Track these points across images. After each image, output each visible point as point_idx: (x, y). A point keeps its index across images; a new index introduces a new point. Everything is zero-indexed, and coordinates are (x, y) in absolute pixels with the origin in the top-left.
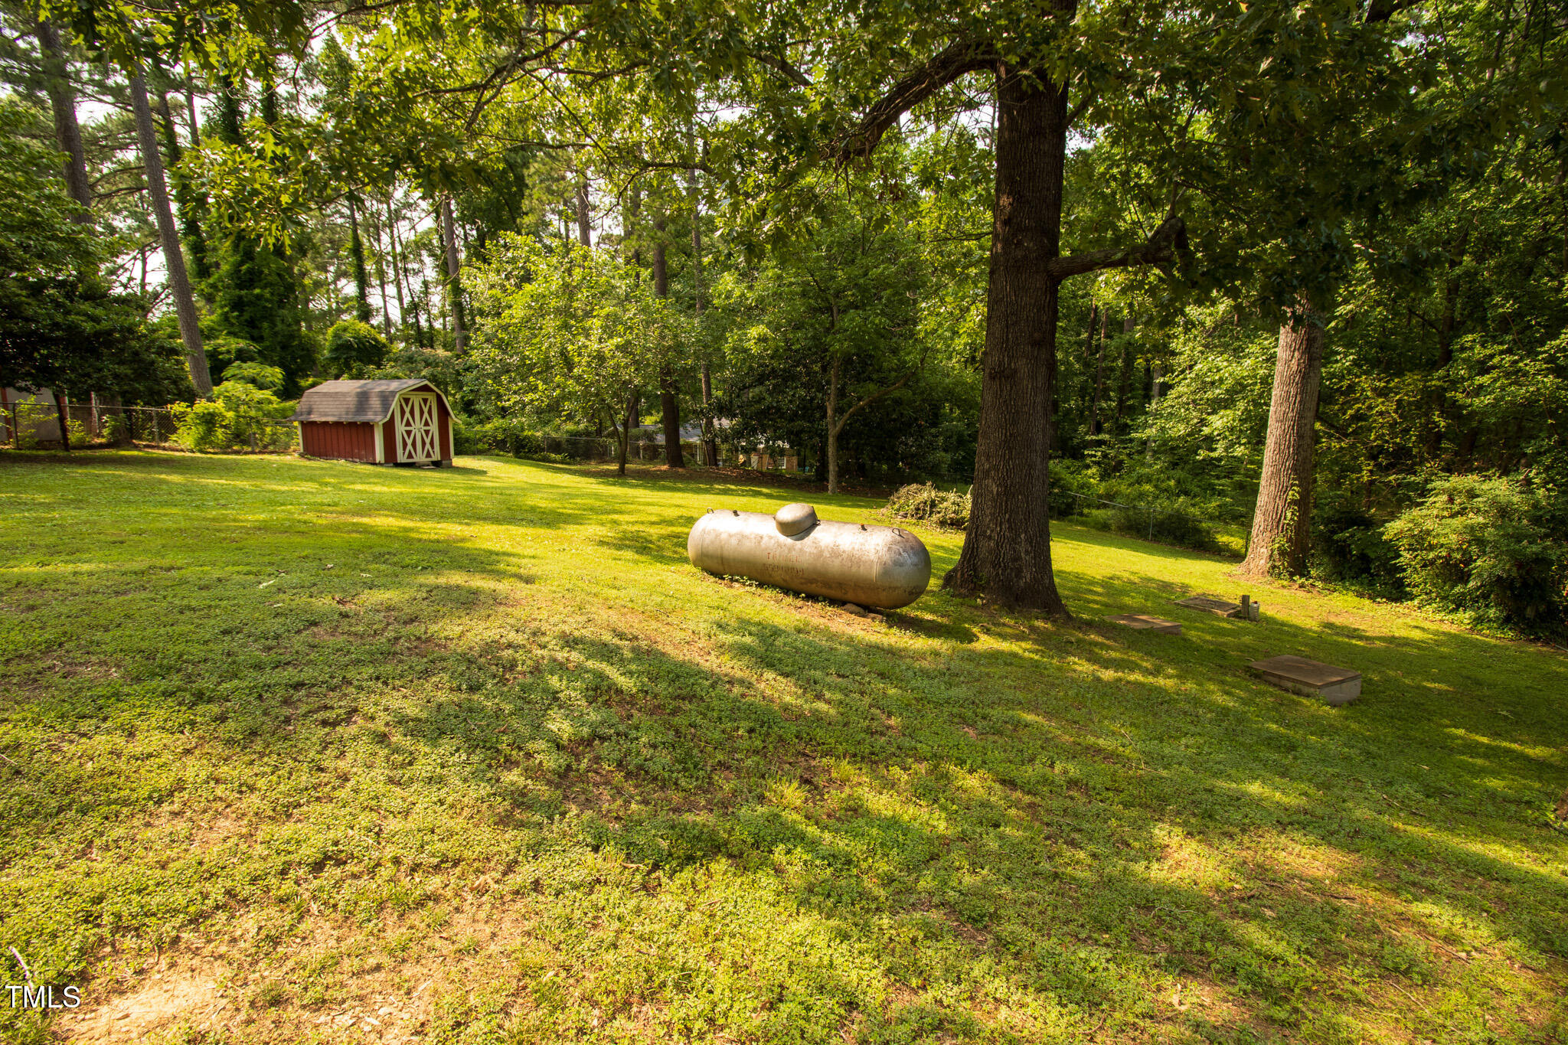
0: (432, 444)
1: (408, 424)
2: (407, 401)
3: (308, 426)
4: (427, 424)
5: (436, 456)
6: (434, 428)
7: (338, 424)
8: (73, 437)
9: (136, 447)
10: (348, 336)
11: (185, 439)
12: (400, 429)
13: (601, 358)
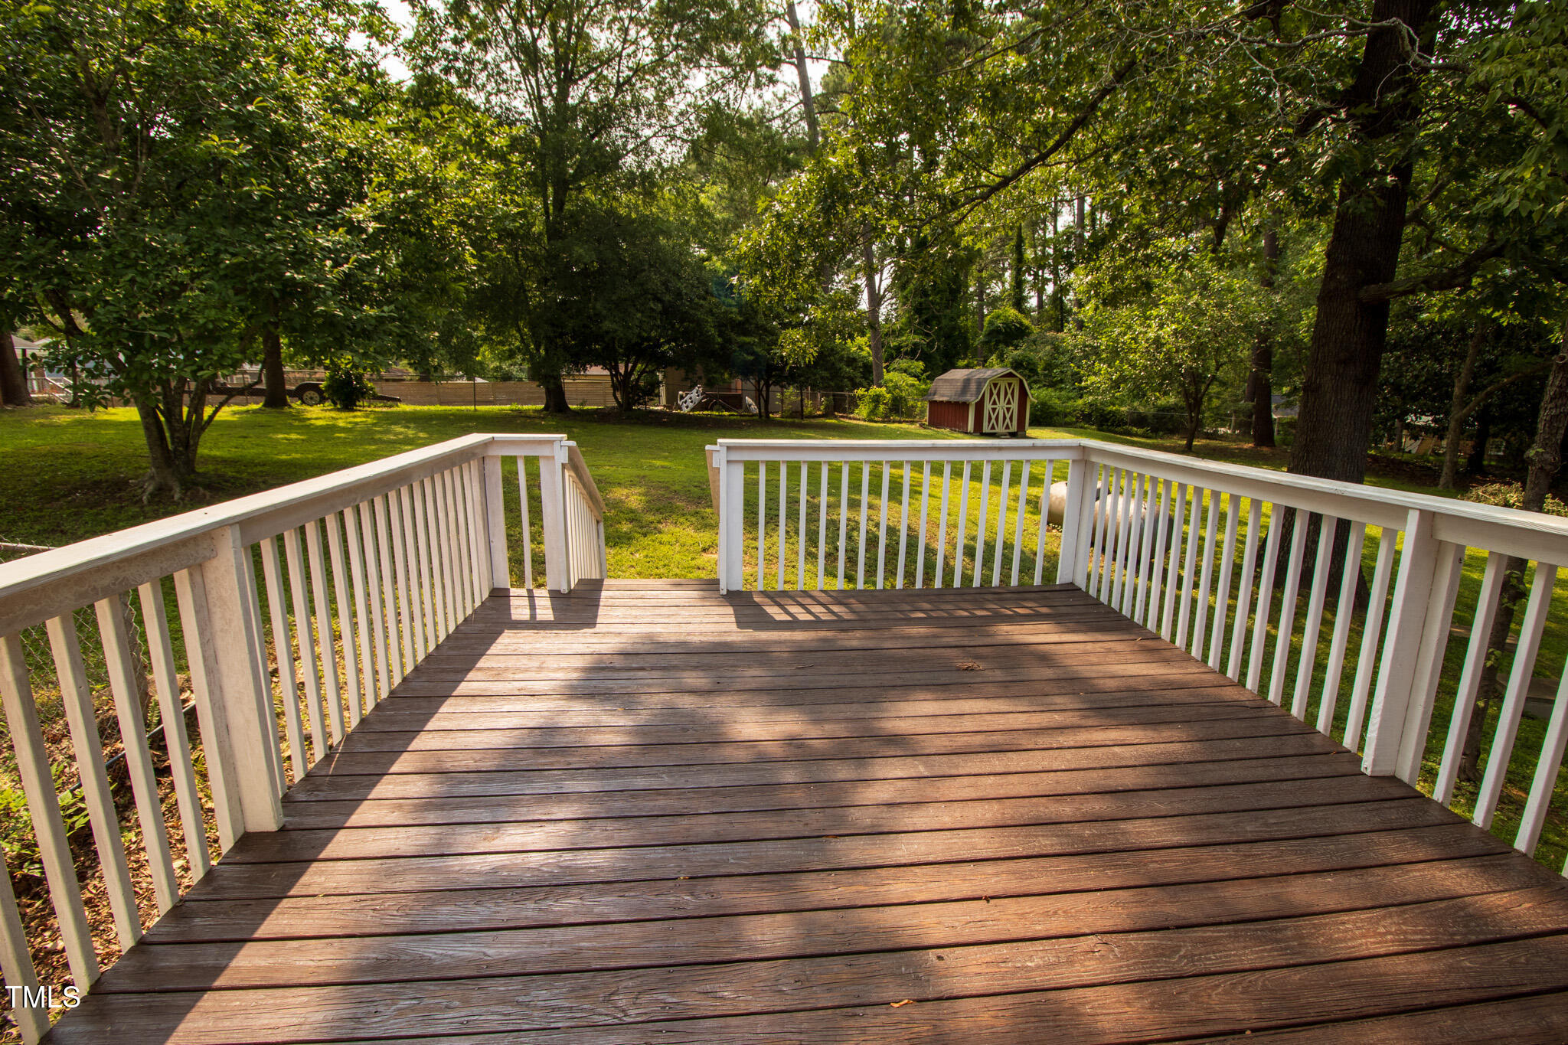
0: (1011, 418)
1: (994, 403)
2: (995, 385)
3: (933, 403)
4: (1009, 403)
5: (1014, 428)
6: (1014, 406)
7: (949, 403)
8: (807, 411)
9: (836, 417)
10: (999, 323)
11: (863, 411)
12: (988, 406)
13: (1158, 342)
